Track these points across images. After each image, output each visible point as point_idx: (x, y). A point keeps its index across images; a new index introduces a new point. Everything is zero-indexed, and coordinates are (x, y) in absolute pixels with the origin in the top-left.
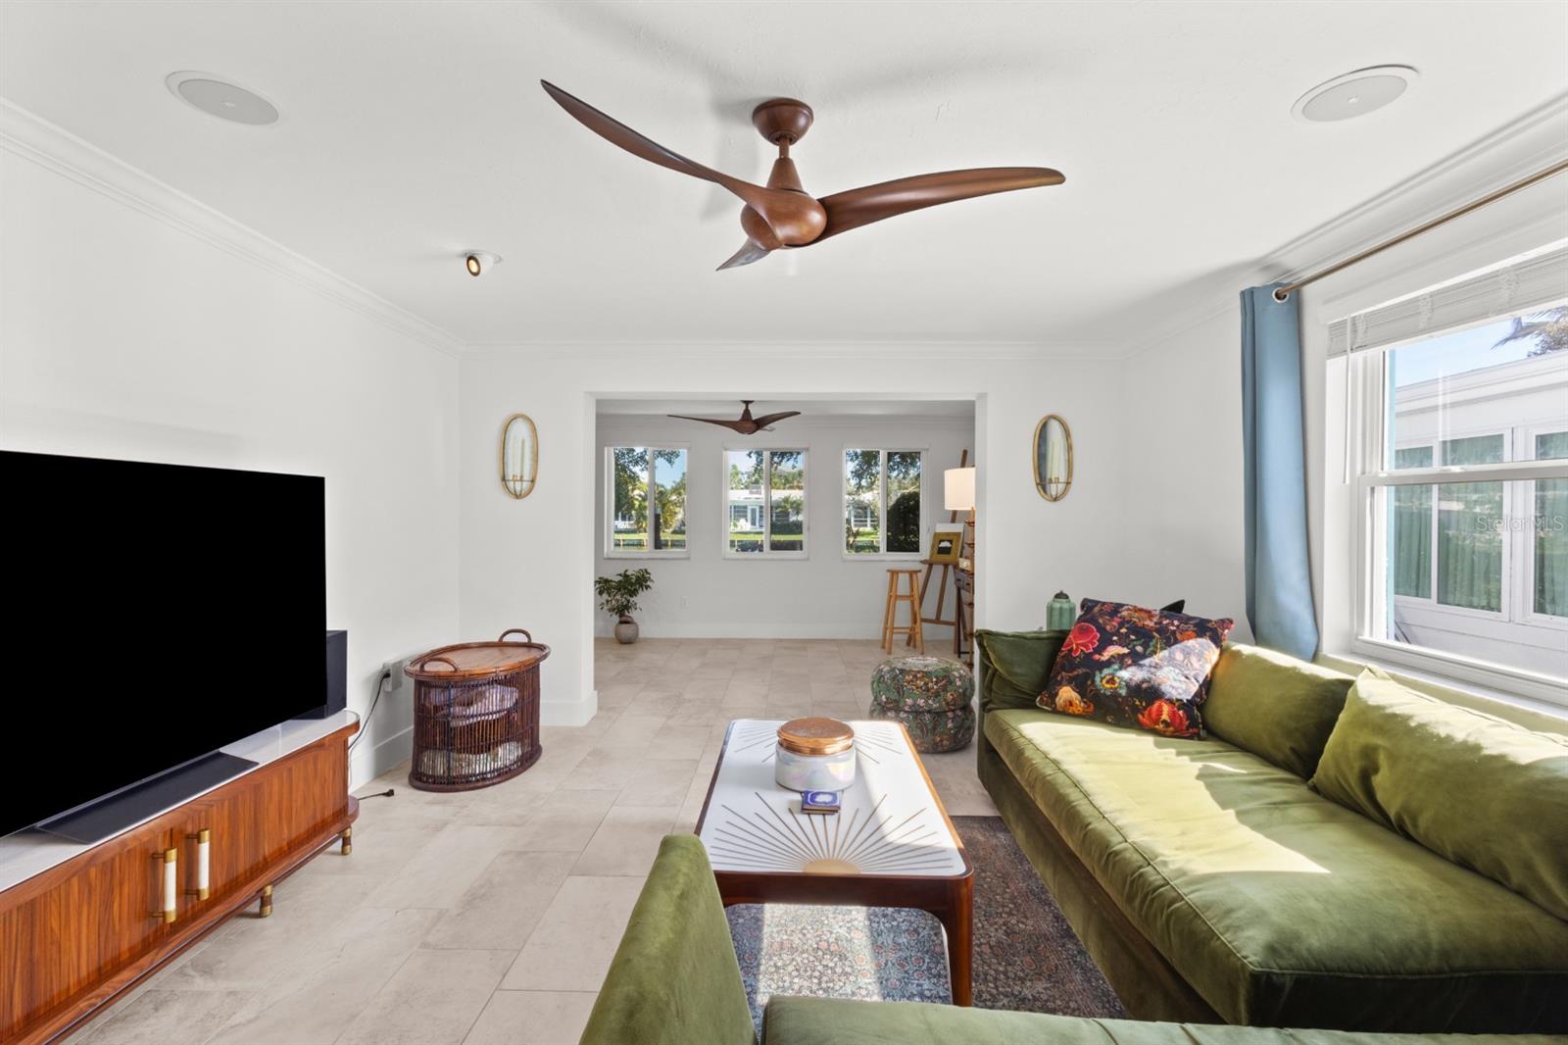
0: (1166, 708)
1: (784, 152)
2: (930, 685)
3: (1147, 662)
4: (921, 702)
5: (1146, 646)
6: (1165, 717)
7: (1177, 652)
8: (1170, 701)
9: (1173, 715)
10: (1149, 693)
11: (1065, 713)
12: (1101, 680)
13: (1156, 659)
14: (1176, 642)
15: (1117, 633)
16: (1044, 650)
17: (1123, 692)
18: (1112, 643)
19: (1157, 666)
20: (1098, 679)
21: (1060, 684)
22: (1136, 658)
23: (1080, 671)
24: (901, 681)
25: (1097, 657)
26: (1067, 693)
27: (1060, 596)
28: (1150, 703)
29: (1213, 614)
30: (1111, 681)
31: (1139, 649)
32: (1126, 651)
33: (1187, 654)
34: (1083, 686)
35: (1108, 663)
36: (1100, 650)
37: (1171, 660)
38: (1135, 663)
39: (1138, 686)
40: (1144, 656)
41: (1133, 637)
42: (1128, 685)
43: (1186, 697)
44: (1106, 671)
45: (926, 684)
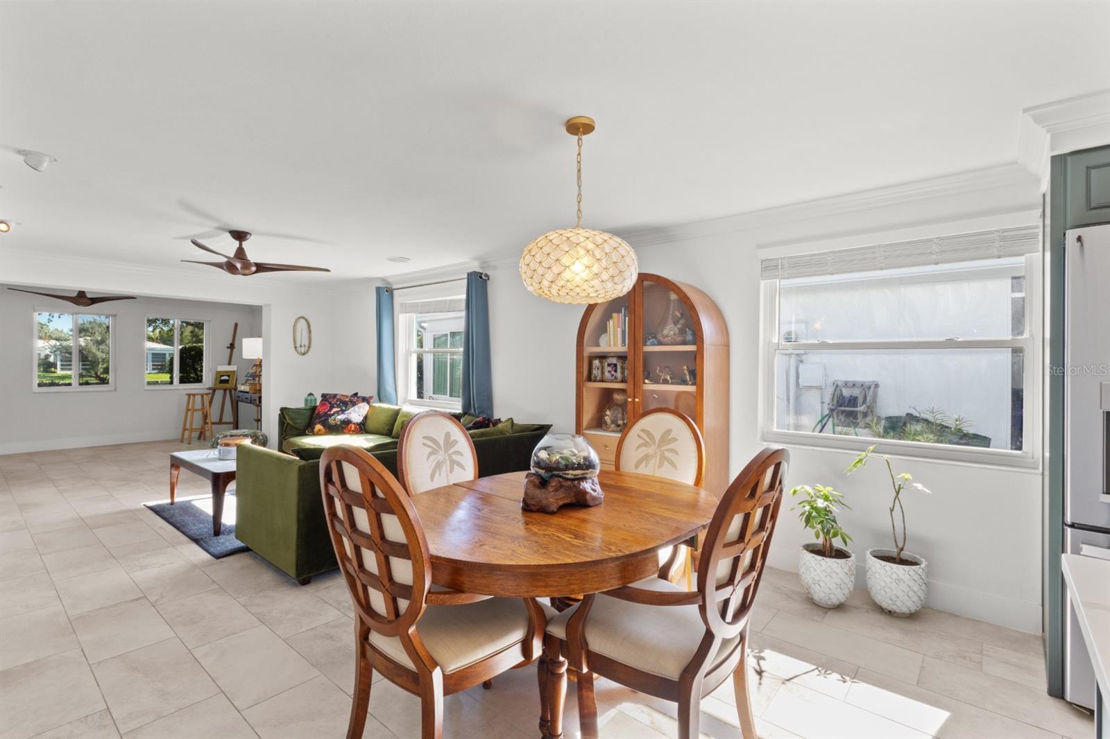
0: (353, 426)
1: (241, 244)
3: (346, 412)
5: (346, 408)
6: (353, 429)
7: (356, 408)
8: (354, 424)
9: (355, 428)
10: (347, 422)
11: (318, 434)
12: (331, 421)
13: (349, 411)
14: (356, 404)
15: (336, 404)
16: (308, 413)
17: (339, 423)
18: (334, 407)
19: (350, 413)
20: (330, 420)
21: (316, 424)
22: (343, 412)
23: (323, 418)
25: (329, 413)
26: (318, 427)
27: (311, 394)
28: (348, 425)
29: (367, 395)
30: (335, 420)
31: (344, 408)
32: (339, 409)
33: (359, 408)
34: (325, 424)
35: (333, 415)
36: (330, 410)
37: (354, 410)
38: (343, 413)
39: (344, 420)
40: (346, 410)
41: (341, 405)
42: (340, 420)
43: (359, 422)
44: (333, 417)
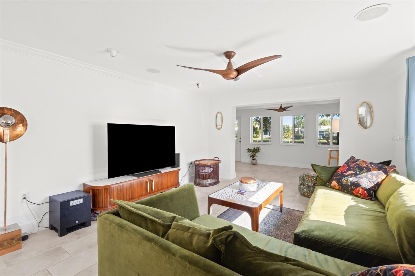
0: (361, 190)
1: (230, 61)
2: (313, 180)
3: (359, 176)
4: (310, 184)
5: (360, 172)
6: (360, 192)
7: (369, 174)
8: (362, 188)
9: (363, 192)
10: (357, 185)
11: (333, 188)
12: (344, 181)
13: (362, 176)
14: (370, 171)
15: (353, 168)
16: (333, 170)
17: (349, 184)
18: (350, 170)
19: (361, 178)
20: (343, 180)
21: (333, 180)
22: (356, 175)
23: (339, 177)
24: (305, 178)
25: (345, 174)
26: (334, 183)
28: (356, 188)
30: (347, 181)
31: (358, 172)
32: (354, 173)
33: (372, 175)
34: (338, 181)
35: (347, 176)
36: (346, 172)
37: (366, 177)
38: (355, 176)
39: (354, 183)
40: (358, 174)
41: (357, 169)
42: (351, 182)
43: (367, 187)
44: (346, 178)
45: (311, 179)
